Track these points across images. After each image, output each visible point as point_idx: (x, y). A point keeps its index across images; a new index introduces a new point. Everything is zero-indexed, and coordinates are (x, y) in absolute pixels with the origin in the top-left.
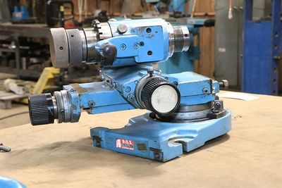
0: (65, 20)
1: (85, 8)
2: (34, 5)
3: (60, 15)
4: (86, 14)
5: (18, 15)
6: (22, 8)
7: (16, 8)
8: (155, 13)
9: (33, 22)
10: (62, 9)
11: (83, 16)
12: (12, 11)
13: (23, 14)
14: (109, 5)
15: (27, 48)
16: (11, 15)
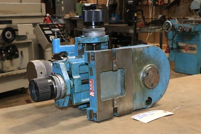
0: (137, 22)
1: (154, 14)
2: (123, 13)
3: (134, 19)
4: (154, 18)
5: (114, 19)
6: (116, 14)
7: (112, 15)
8: (197, 16)
9: (122, 23)
10: (136, 15)
11: (152, 19)
12: (110, 17)
13: (116, 18)
14: (169, 12)
15: (116, 38)
16: (110, 19)
